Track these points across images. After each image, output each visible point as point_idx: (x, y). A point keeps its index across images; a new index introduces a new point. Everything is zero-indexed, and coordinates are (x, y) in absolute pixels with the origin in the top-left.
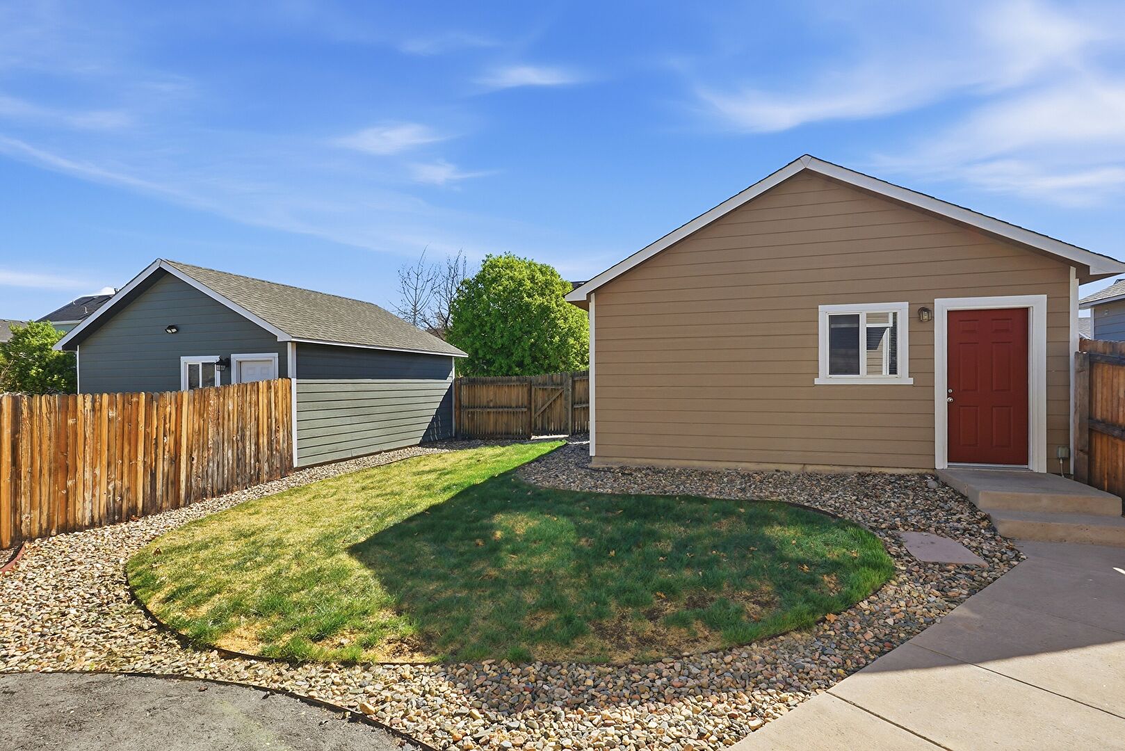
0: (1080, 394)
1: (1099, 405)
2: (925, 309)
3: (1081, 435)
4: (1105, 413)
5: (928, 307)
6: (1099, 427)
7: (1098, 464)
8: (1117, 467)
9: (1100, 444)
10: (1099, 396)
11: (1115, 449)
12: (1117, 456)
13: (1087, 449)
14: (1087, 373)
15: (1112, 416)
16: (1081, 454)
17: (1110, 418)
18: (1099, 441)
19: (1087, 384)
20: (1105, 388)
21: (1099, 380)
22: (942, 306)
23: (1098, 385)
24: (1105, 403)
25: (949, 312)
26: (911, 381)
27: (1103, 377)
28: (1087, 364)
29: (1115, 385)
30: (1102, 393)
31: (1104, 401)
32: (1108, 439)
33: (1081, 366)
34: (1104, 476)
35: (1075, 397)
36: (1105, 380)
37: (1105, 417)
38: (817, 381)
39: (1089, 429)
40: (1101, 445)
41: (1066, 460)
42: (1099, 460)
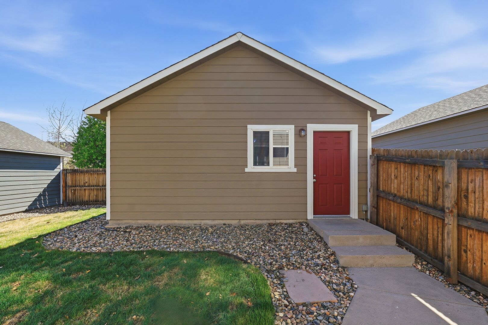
0: (373, 177)
1: (381, 183)
2: (303, 130)
3: (373, 199)
4: (384, 187)
5: (304, 128)
6: (382, 195)
7: (381, 214)
8: (391, 216)
9: (382, 203)
10: (381, 178)
11: (390, 206)
12: (391, 210)
13: (376, 206)
14: (376, 166)
15: (388, 189)
16: (373, 208)
17: (387, 190)
18: (381, 202)
19: (376, 172)
20: (385, 174)
21: (381, 169)
22: (311, 128)
23: (381, 172)
24: (384, 182)
25: (314, 132)
26: (295, 170)
27: (383, 168)
28: (376, 161)
29: (390, 172)
30: (383, 176)
31: (384, 180)
32: (386, 201)
33: (373, 162)
34: (384, 220)
35: (371, 178)
36: (384, 170)
37: (384, 189)
38: (247, 170)
39: (377, 195)
40: (382, 205)
41: (366, 211)
42: (381, 212)
